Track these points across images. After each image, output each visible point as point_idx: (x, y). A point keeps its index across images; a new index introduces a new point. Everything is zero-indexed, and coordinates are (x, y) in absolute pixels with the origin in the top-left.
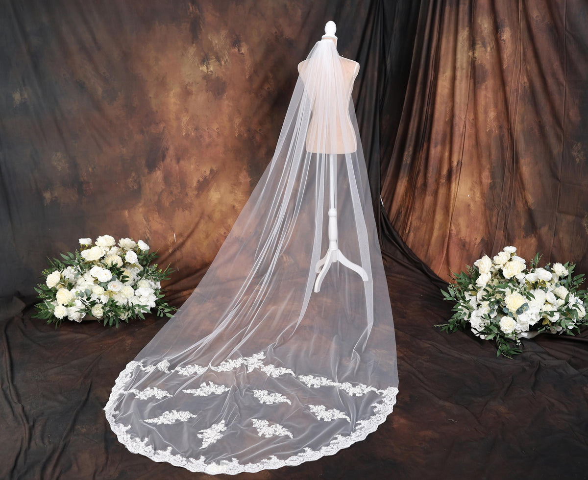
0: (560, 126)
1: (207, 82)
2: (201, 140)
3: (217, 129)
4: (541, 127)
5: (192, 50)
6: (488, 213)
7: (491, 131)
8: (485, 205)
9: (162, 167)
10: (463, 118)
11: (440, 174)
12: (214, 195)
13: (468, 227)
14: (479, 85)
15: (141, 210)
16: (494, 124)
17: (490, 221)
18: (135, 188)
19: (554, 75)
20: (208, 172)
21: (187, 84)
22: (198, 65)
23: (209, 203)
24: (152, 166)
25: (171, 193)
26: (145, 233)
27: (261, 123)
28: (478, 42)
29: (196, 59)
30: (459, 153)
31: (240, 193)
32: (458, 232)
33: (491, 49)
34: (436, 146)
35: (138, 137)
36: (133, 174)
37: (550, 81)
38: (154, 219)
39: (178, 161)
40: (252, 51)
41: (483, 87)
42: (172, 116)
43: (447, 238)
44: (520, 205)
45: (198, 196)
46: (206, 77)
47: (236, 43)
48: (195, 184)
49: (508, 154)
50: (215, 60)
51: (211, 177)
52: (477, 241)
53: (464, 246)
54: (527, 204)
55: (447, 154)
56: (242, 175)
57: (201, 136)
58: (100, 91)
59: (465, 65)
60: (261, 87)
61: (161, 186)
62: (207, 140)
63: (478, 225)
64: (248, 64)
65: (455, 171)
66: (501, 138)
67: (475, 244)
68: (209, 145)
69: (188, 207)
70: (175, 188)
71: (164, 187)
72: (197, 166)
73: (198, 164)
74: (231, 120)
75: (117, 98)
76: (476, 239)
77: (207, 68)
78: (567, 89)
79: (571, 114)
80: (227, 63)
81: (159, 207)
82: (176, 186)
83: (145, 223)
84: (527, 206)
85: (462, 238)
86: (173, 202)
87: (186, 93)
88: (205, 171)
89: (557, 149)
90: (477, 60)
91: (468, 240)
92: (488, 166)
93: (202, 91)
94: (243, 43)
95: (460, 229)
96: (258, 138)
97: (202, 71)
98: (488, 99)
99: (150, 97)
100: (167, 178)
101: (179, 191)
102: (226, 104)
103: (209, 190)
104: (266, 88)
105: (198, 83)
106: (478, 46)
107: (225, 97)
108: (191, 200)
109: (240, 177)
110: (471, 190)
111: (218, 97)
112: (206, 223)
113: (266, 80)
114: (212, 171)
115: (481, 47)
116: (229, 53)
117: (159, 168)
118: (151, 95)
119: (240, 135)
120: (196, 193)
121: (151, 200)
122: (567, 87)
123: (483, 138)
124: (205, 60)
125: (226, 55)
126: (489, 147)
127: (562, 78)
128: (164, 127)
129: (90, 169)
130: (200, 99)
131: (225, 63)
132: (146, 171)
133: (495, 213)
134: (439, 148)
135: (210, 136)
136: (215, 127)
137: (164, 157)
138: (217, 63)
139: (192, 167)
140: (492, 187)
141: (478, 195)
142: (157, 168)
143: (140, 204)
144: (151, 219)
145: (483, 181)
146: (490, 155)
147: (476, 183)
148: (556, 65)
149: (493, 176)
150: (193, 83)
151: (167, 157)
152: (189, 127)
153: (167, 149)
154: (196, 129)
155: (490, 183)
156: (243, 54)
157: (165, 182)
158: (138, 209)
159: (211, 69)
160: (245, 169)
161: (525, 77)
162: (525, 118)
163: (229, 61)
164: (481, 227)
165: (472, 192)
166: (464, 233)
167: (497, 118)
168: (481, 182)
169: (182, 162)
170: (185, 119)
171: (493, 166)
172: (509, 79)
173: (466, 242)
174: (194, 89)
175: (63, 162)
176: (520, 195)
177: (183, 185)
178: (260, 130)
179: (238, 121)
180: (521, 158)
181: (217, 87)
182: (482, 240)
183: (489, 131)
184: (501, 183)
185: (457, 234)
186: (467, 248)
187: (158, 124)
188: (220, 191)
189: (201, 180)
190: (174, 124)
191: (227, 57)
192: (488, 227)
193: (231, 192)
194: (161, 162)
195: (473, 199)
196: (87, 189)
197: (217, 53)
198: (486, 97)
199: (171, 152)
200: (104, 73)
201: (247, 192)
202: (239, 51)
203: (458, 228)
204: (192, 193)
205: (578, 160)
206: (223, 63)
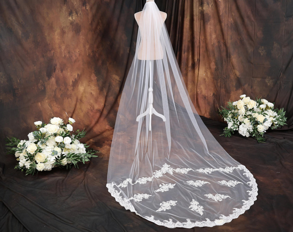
0: (252, 40)
1: (72, 26)
2: (71, 58)
3: (79, 52)
4: (241, 41)
5: (64, 8)
6: (215, 81)
7: (214, 44)
8: (213, 78)
9: (54, 75)
10: (198, 38)
11: (188, 66)
12: (81, 88)
13: (205, 89)
14: (206, 23)
15: (47, 101)
16: (215, 41)
17: (217, 85)
18: (42, 89)
19: (248, 17)
20: (76, 76)
21: (63, 28)
22: (68, 16)
23: (79, 92)
24: (49, 75)
25: (60, 90)
26: (51, 114)
27: (98, 47)
28: (205, 3)
29: (67, 13)
30: (198, 55)
31: (93, 86)
32: (201, 92)
33: (211, 6)
34: (184, 53)
35: (41, 59)
36: (41, 81)
37: (246, 20)
38: (54, 106)
39: (62, 71)
40: (91, 8)
41: (209, 24)
42: (57, 46)
43: (196, 96)
44: (232, 76)
45: (73, 90)
46: (72, 23)
47: (84, 4)
48: (71, 83)
49: (224, 54)
50: (75, 13)
51: (78, 78)
52: (211, 95)
53: (205, 98)
54: (236, 75)
55: (190, 56)
56: (92, 76)
57: (71, 56)
58: (20, 33)
59: (197, 14)
60: (96, 28)
61: (55, 87)
62: (74, 58)
63: (210, 88)
64: (90, 16)
65: (196, 64)
66: (219, 47)
67: (210, 97)
68: (75, 61)
69: (70, 96)
70: (62, 86)
71: (56, 87)
72: (71, 73)
73: (71, 72)
74: (84, 46)
75: (29, 37)
76: (210, 94)
77: (72, 18)
78: (256, 24)
79: (258, 34)
80: (81, 15)
81: (55, 99)
82: (62, 85)
83: (50, 108)
84: (236, 76)
85: (204, 95)
86: (62, 95)
87: (63, 33)
88: (75, 76)
89: (250, 50)
90: (205, 11)
91: (206, 95)
92: (214, 60)
93: (70, 31)
94: (87, 4)
95: (202, 90)
96: (97, 55)
97: (70, 20)
98: (211, 29)
99: (46, 36)
100: (57, 82)
101: (64, 88)
102: (82, 37)
103: (78, 86)
104: (99, 28)
105: (68, 27)
106: (205, 4)
107: (81, 34)
108: (70, 92)
109: (92, 77)
110: (205, 72)
111: (78, 34)
112: (80, 104)
113: (98, 24)
114: (78, 75)
115: (206, 5)
116: (81, 10)
117: (53, 77)
118: (46, 35)
119: (89, 55)
120: (72, 88)
121: (51, 95)
122: (255, 23)
123: (210, 47)
124: (70, 14)
125: (80, 11)
126: (213, 51)
127: (252, 18)
128: (54, 53)
129: (18, 81)
130: (69, 35)
131: (80, 15)
132: (47, 78)
133: (219, 81)
134: (186, 53)
135: (76, 56)
136: (77, 51)
137: (55, 69)
138: (76, 15)
139: (69, 74)
140: (216, 69)
141: (209, 74)
142: (52, 77)
143: (46, 98)
144: (52, 105)
145: (212, 67)
146: (214, 55)
147: (207, 68)
148: (249, 13)
149: (216, 64)
150: (65, 27)
151: (56, 70)
152: (66, 52)
153: (56, 65)
154: (69, 52)
155: (215, 68)
156: (88, 10)
157: (57, 84)
158: (45, 101)
159: (74, 19)
160: (93, 72)
161: (231, 18)
162: (232, 37)
163: (81, 14)
164: (212, 88)
165: (206, 73)
166: (204, 92)
167: (217, 38)
168: (210, 68)
169: (64, 72)
170: (63, 47)
171: (216, 60)
172: (224, 20)
173: (206, 96)
174: (66, 30)
175: (4, 78)
176: (232, 72)
177: (66, 84)
178: (98, 51)
179: (87, 47)
180: (232, 55)
181: (77, 29)
182: (214, 94)
183: (213, 44)
184: (221, 68)
185: (201, 93)
186: (207, 99)
187: (50, 51)
188: (83, 86)
189: (74, 80)
190: (58, 50)
191: (81, 12)
192: (216, 88)
193: (89, 86)
194: (54, 73)
195: (207, 76)
196: (18, 92)
197: (76, 10)
198: (210, 28)
199: (58, 66)
200: (22, 22)
201: (96, 84)
202: (86, 8)
203: (201, 90)
204: (70, 88)
205: (262, 54)
206: (79, 15)
